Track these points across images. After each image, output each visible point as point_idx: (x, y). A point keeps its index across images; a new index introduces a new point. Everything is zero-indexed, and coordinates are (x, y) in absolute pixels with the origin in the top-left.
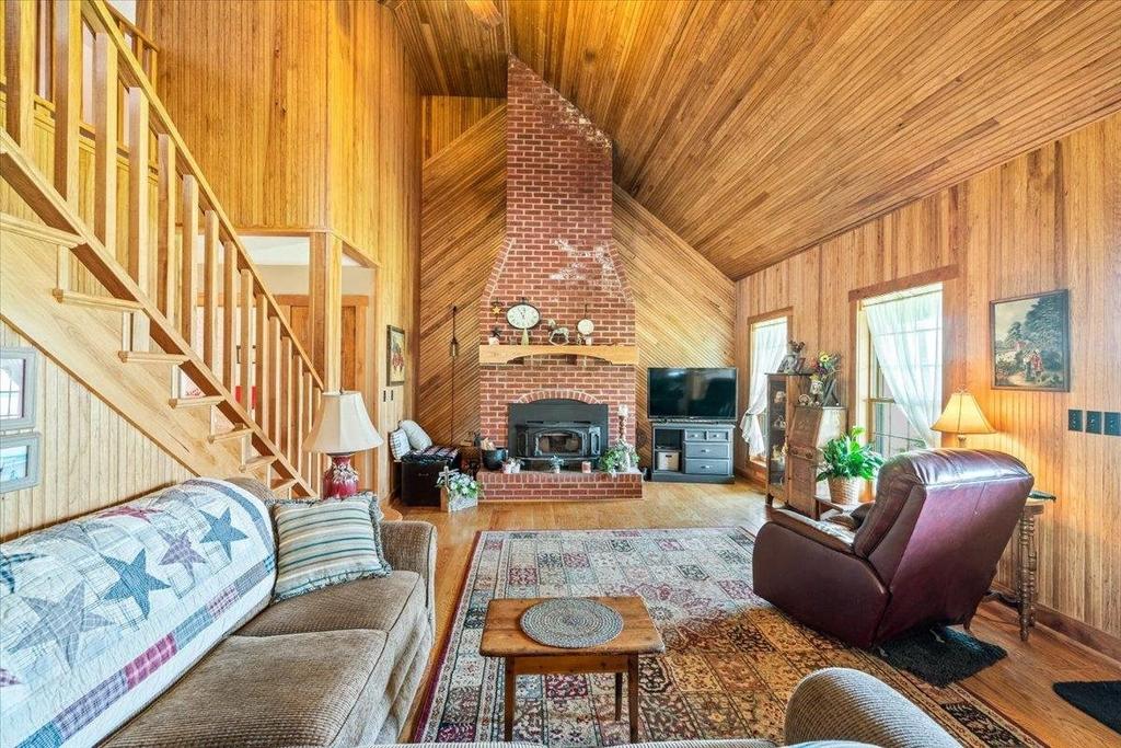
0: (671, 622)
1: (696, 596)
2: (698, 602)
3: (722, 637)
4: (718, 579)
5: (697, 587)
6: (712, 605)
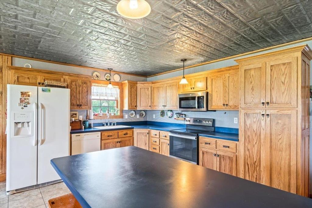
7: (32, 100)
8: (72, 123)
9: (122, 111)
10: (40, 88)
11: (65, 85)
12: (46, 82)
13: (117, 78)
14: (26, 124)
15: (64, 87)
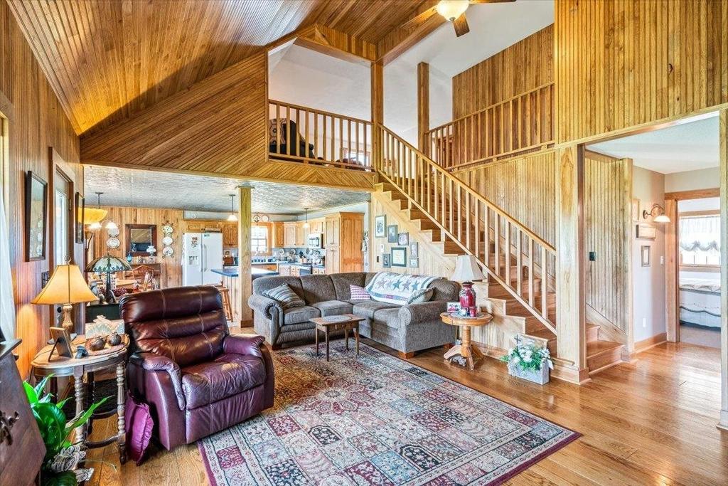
0: (324, 391)
1: (315, 411)
2: (312, 407)
3: (295, 390)
4: (300, 432)
5: (317, 420)
6: (302, 407)
7: (199, 242)
8: (224, 259)
9: (271, 249)
10: (203, 234)
11: (220, 230)
12: (206, 229)
13: (265, 219)
14: (195, 258)
15: (218, 232)
